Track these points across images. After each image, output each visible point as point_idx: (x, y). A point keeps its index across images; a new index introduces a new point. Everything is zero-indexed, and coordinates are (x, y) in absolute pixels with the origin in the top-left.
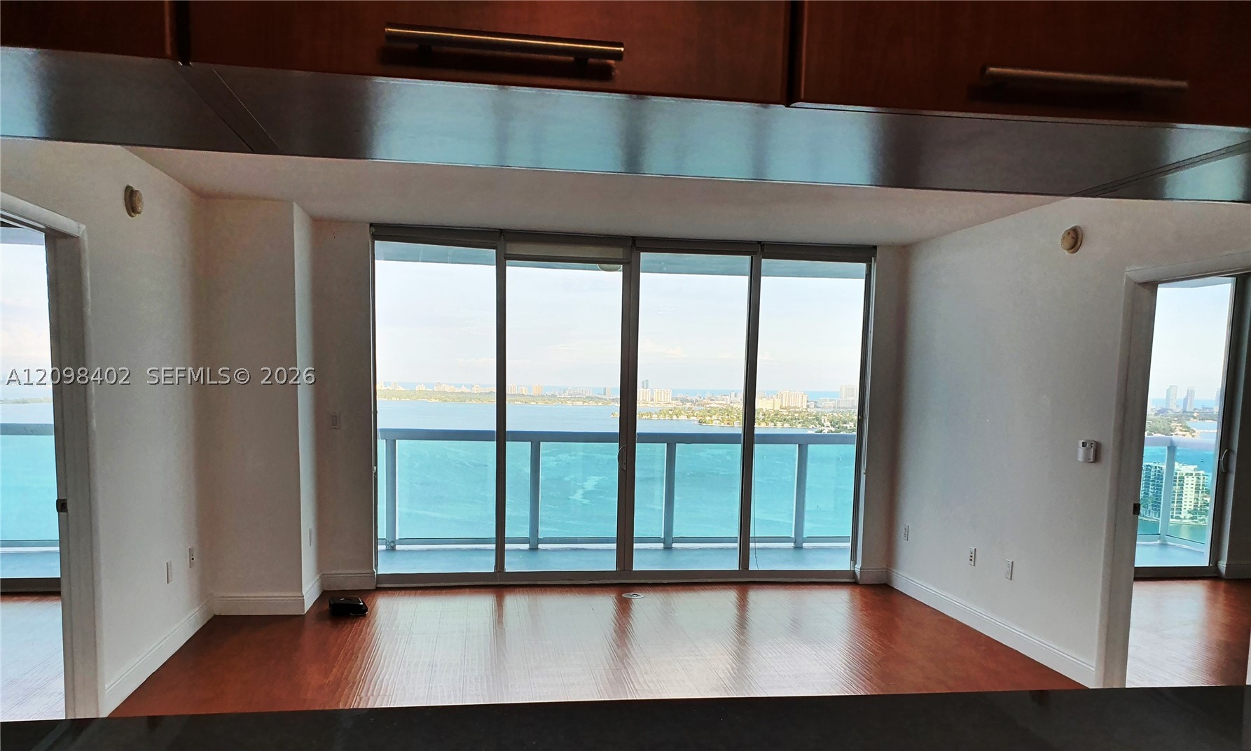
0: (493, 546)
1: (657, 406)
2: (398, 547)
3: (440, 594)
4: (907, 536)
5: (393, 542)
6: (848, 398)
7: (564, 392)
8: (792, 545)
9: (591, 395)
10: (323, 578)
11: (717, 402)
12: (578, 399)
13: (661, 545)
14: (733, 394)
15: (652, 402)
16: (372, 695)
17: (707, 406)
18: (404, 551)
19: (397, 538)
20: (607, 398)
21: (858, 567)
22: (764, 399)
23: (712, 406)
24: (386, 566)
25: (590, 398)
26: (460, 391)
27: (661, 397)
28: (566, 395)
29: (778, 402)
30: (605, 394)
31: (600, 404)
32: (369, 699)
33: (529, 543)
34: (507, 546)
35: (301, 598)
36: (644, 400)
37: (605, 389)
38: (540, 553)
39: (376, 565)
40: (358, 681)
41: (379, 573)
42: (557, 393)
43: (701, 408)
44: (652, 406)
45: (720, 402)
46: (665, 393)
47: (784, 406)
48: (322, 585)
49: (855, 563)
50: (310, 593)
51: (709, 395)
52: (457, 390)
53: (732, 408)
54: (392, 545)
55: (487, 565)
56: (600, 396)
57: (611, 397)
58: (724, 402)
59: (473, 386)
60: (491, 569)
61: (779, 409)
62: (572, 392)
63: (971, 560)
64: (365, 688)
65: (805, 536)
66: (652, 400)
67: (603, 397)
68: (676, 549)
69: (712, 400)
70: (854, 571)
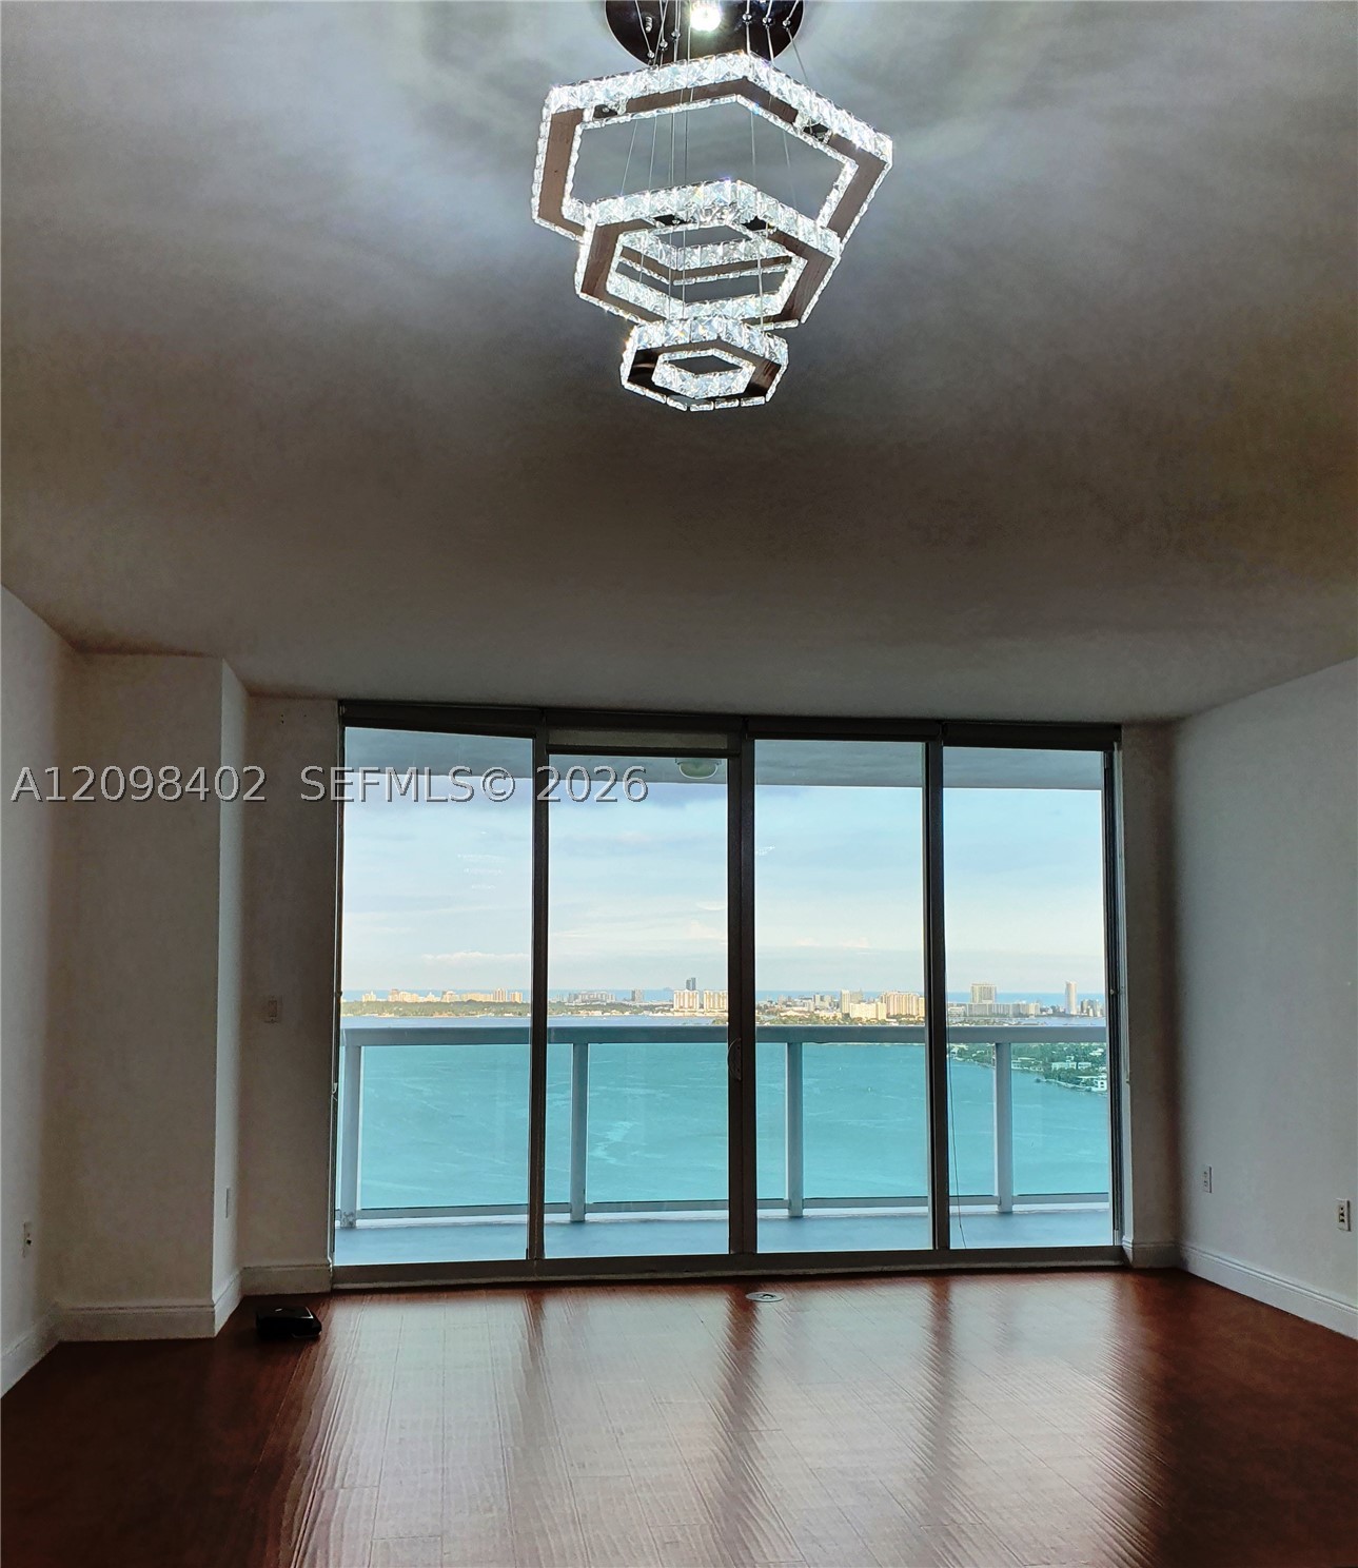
0: (525, 1218)
1: (708, 1015)
2: (359, 1223)
3: (438, 1299)
4: (1209, 1184)
5: (352, 1214)
6: (984, 1002)
7: (576, 997)
8: (994, 1208)
9: (614, 1001)
10: (245, 1274)
11: (795, 1009)
12: (596, 1008)
13: (785, 1212)
14: (818, 997)
15: (702, 1010)
16: (342, 1487)
17: (782, 1014)
18: (369, 1229)
19: (359, 1208)
20: (638, 1004)
21: (1128, 1241)
22: (863, 1004)
23: (788, 1014)
24: (348, 1254)
25: (612, 1006)
26: (426, 1000)
27: (714, 1002)
28: (578, 1002)
29: (883, 1008)
30: (633, 999)
31: (627, 1013)
32: (337, 1495)
33: (570, 1212)
34: (548, 1218)
35: (211, 1310)
36: (691, 1008)
37: (634, 992)
38: (587, 1228)
39: (333, 1250)
40: (314, 1461)
41: (335, 1265)
42: (565, 1000)
43: (772, 1017)
44: (701, 1015)
45: (801, 1009)
46: (719, 996)
47: (892, 1014)
48: (242, 1287)
49: (1122, 1234)
50: (223, 1299)
51: (784, 999)
52: (421, 999)
53: (818, 1017)
54: (351, 1219)
55: (514, 1248)
56: (626, 1003)
57: (643, 1004)
58: (805, 1009)
59: (444, 993)
60: (521, 1255)
61: (885, 1018)
62: (587, 998)
63: (1343, 1221)
64: (328, 1475)
65: (1015, 1194)
66: (702, 1007)
67: (631, 1003)
68: (810, 1219)
69: (788, 1006)
70: (1121, 1247)
